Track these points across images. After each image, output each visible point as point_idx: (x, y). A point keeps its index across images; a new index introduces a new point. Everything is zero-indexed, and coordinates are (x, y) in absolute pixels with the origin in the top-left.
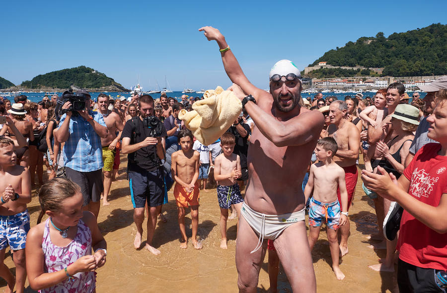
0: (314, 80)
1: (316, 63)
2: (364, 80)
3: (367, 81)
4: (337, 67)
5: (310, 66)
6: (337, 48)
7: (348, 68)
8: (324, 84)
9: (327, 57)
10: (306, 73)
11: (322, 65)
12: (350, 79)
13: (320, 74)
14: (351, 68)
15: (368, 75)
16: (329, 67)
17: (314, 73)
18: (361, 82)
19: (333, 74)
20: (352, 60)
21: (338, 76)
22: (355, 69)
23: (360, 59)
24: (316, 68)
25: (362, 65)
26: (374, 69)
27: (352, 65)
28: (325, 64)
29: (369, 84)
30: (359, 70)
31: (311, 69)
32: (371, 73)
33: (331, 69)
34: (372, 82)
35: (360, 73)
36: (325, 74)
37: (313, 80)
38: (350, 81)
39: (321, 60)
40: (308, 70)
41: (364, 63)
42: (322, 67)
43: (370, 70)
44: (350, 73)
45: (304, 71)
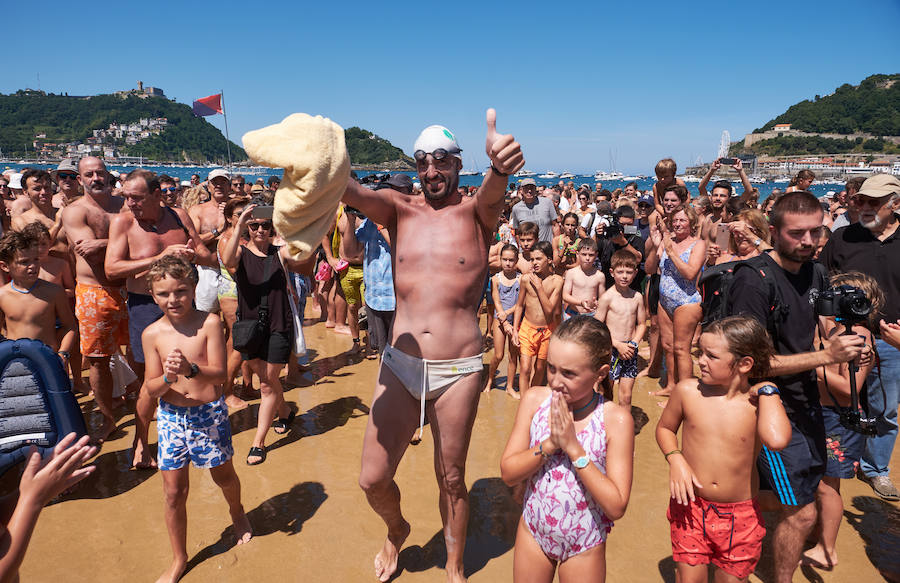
0: (764, 158)
1: (769, 127)
2: (868, 161)
3: (874, 162)
4: (811, 135)
5: (757, 131)
6: (817, 97)
7: (836, 137)
8: (784, 166)
9: (793, 116)
10: (746, 144)
11: (782, 129)
12: (838, 157)
13: (777, 147)
14: (842, 137)
15: (879, 149)
16: (796, 133)
17: (763, 146)
18: (862, 164)
19: (802, 148)
20: (846, 121)
21: (812, 151)
22: (851, 138)
23: (865, 118)
24: (768, 136)
25: (867, 130)
26: (893, 139)
27: (844, 131)
28: (788, 129)
29: (879, 168)
30: (859, 141)
31: (758, 137)
32: (885, 147)
33: (799, 138)
34: (886, 165)
35: (861, 147)
36: (785, 147)
37: (759, 160)
38: (838, 162)
39: (780, 120)
40: (750, 141)
41: (873, 127)
42: (780, 134)
43: (884, 141)
44: (838, 147)
45: (743, 141)
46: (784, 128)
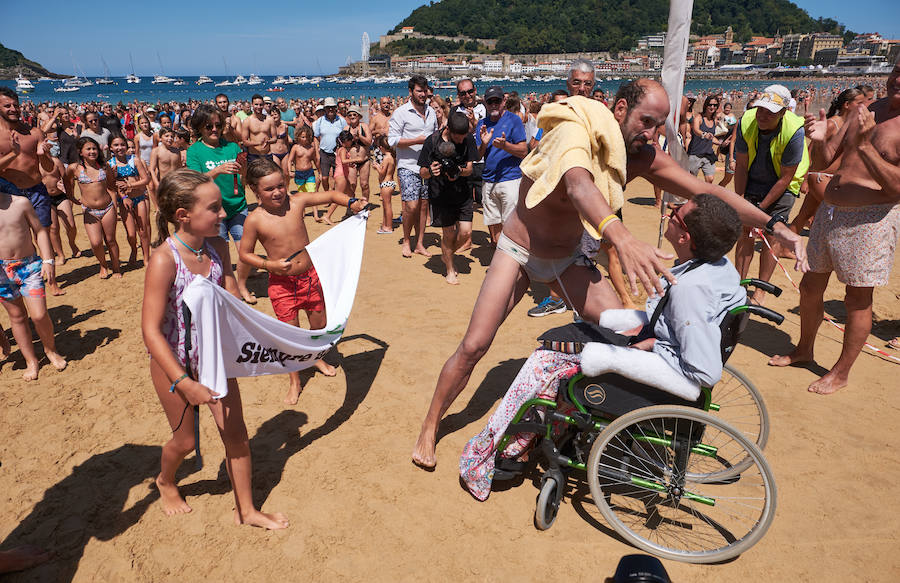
0: (395, 58)
1: (398, 29)
2: (469, 60)
3: (473, 60)
4: (429, 37)
5: (391, 33)
6: (432, 3)
7: (446, 39)
8: (410, 65)
9: (416, 19)
10: (382, 45)
11: (407, 32)
12: (449, 56)
13: (405, 48)
14: (449, 39)
15: (475, 50)
16: (418, 35)
17: (394, 45)
18: (464, 62)
19: (423, 48)
20: (452, 25)
21: (431, 52)
22: (456, 40)
23: (465, 23)
24: (398, 37)
25: (466, 34)
26: (484, 41)
27: (452, 34)
28: (412, 31)
29: (476, 66)
30: (462, 42)
31: (390, 39)
32: (479, 48)
33: (420, 40)
34: (481, 63)
35: (462, 48)
36: (412, 48)
37: (393, 59)
38: (449, 60)
39: (406, 23)
40: (384, 42)
41: (469, 30)
42: (406, 36)
43: (478, 43)
44: (449, 47)
45: (379, 44)
46: (407, 31)
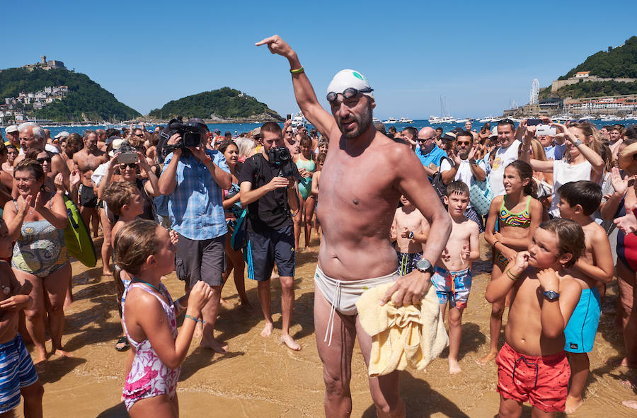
0: (568, 101)
1: (571, 74)
4: (607, 80)
5: (561, 78)
6: (610, 48)
7: (627, 80)
8: (585, 107)
9: (591, 64)
10: (553, 89)
11: (582, 76)
12: (630, 97)
13: (579, 91)
14: (632, 80)
16: (594, 79)
17: (567, 90)
19: (600, 90)
21: (608, 93)
24: (571, 82)
27: (634, 75)
28: (587, 75)
31: (562, 83)
33: (597, 83)
36: (586, 91)
37: (565, 102)
38: (631, 101)
39: (581, 68)
40: (556, 87)
42: (581, 80)
44: (630, 89)
45: (550, 87)
46: (584, 75)
